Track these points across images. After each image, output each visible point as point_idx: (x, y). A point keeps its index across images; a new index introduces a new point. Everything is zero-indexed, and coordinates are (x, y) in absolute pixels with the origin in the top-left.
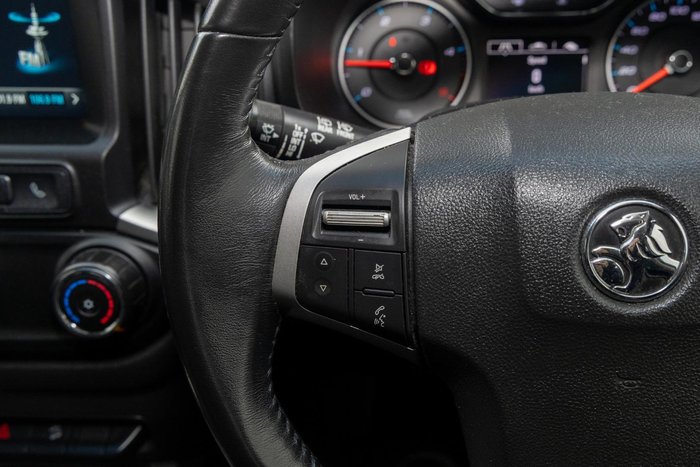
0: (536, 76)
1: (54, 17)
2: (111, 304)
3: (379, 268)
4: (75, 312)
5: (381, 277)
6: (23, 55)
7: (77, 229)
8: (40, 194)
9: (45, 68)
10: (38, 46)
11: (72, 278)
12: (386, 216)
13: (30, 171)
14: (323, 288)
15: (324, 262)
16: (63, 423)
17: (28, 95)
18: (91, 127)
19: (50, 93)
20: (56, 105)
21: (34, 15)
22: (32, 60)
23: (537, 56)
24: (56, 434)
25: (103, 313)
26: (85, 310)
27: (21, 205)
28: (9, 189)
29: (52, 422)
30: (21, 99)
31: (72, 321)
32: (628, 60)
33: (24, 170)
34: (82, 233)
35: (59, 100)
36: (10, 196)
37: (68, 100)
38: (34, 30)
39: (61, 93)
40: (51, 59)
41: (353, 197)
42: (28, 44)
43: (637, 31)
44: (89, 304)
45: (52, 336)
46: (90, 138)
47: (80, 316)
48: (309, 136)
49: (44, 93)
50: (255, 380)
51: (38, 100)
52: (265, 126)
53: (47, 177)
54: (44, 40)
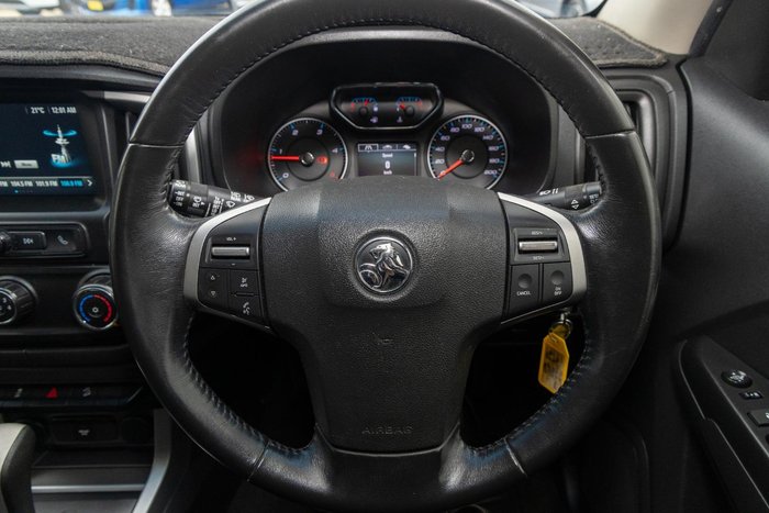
0: (388, 165)
1: (73, 133)
2: (110, 309)
3: (244, 280)
4: (87, 315)
5: (246, 285)
6: (54, 157)
7: (90, 263)
8: (65, 242)
9: (69, 164)
10: (64, 151)
11: (84, 294)
12: (248, 249)
13: (58, 228)
14: (213, 293)
15: (213, 278)
16: (91, 386)
17: (59, 181)
18: (97, 200)
19: (73, 180)
20: (78, 187)
21: (59, 131)
22: (61, 159)
23: (386, 153)
24: (87, 393)
25: (106, 315)
26: (94, 313)
27: (52, 250)
28: (45, 240)
29: (84, 386)
30: (55, 184)
31: (84, 319)
32: (439, 155)
33: (53, 228)
34: (93, 266)
35: (80, 183)
36: (45, 243)
37: (86, 184)
38: (60, 141)
39: (81, 179)
40: (73, 158)
41: (229, 239)
42: (57, 150)
43: (443, 138)
44: (95, 310)
45: (75, 331)
46: (97, 207)
47: (90, 317)
48: (225, 203)
49: (69, 180)
50: (175, 341)
51: (66, 184)
52: (196, 198)
53: (67, 231)
54: (67, 147)
